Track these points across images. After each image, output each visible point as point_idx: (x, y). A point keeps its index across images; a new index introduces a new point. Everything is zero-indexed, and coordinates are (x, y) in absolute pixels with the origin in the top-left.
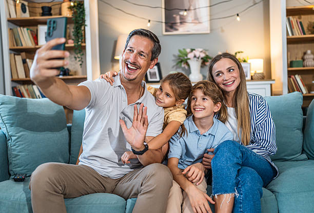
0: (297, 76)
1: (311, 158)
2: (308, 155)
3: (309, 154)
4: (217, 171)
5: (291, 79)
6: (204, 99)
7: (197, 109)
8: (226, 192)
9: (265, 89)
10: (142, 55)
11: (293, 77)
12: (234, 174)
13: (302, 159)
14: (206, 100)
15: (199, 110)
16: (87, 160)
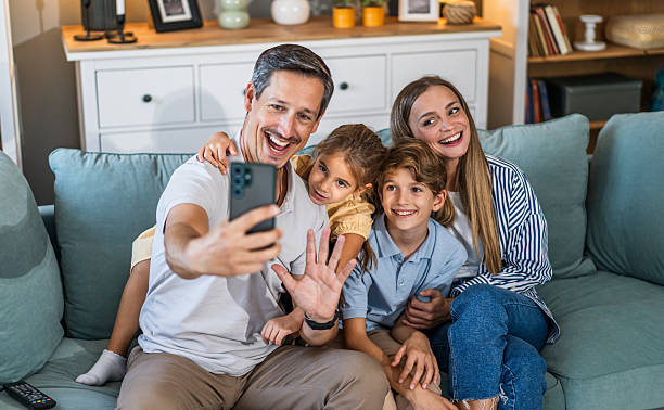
0: (549, 9)
1: (602, 267)
2: (596, 260)
3: (599, 261)
4: (464, 353)
5: (537, 18)
6: (415, 189)
7: (401, 213)
8: (485, 396)
9: (476, 50)
10: (303, 116)
11: (540, 11)
12: (498, 360)
13: (585, 272)
14: (419, 193)
15: (405, 213)
16: (170, 340)
